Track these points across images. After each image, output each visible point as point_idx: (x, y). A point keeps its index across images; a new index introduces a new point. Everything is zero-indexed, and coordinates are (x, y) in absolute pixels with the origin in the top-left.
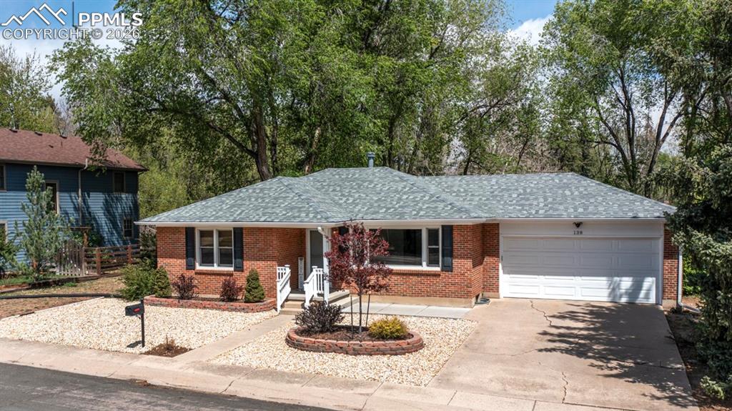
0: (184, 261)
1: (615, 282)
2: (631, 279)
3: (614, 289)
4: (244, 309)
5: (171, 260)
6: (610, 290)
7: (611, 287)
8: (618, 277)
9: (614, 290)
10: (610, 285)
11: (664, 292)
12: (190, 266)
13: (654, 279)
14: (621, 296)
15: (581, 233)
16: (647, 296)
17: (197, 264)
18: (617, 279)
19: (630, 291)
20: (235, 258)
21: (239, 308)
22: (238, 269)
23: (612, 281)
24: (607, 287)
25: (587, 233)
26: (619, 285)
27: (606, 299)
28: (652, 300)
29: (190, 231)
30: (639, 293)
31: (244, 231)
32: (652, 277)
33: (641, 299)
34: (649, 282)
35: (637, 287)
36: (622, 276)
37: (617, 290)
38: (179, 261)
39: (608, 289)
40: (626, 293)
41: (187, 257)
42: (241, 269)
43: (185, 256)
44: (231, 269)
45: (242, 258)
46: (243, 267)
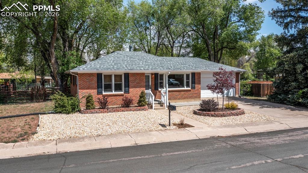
0: (95, 91)
4: (143, 109)
5: (88, 90)
11: (236, 92)
12: (100, 93)
17: (103, 92)
20: (125, 87)
21: (141, 109)
22: (126, 92)
29: (99, 75)
31: (129, 75)
33: (229, 95)
34: (231, 90)
38: (92, 91)
41: (98, 88)
42: (128, 92)
43: (97, 88)
44: (122, 93)
45: (129, 87)
46: (129, 91)
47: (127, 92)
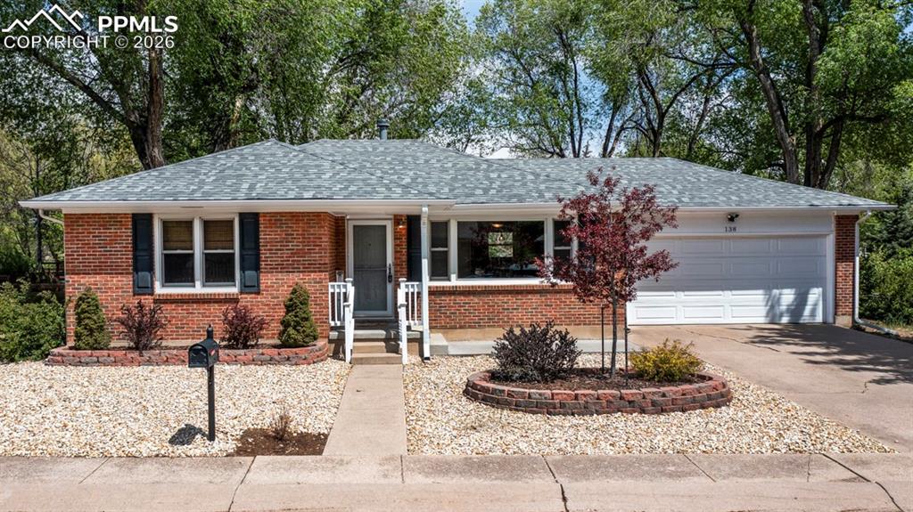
1: (775, 296)
2: (793, 291)
3: (772, 307)
4: (288, 359)
6: (768, 308)
7: (770, 304)
8: (778, 289)
9: (773, 305)
10: (767, 301)
11: (836, 306)
12: (143, 288)
13: (821, 289)
14: (781, 315)
15: (735, 229)
16: (813, 314)
18: (776, 292)
19: (793, 307)
20: (243, 269)
21: (277, 357)
22: (248, 290)
23: (770, 295)
24: (764, 303)
25: (743, 230)
26: (779, 299)
27: (762, 320)
28: (819, 319)
30: (804, 309)
31: (261, 220)
32: (817, 287)
33: (806, 317)
34: (815, 295)
35: (801, 300)
36: (782, 288)
37: (777, 307)
39: (766, 306)
40: (788, 310)
41: (136, 270)
42: (255, 289)
43: (131, 268)
44: (233, 290)
45: (257, 268)
46: (258, 286)
47: (251, 288)
